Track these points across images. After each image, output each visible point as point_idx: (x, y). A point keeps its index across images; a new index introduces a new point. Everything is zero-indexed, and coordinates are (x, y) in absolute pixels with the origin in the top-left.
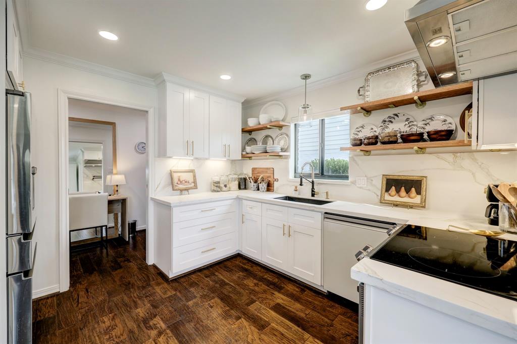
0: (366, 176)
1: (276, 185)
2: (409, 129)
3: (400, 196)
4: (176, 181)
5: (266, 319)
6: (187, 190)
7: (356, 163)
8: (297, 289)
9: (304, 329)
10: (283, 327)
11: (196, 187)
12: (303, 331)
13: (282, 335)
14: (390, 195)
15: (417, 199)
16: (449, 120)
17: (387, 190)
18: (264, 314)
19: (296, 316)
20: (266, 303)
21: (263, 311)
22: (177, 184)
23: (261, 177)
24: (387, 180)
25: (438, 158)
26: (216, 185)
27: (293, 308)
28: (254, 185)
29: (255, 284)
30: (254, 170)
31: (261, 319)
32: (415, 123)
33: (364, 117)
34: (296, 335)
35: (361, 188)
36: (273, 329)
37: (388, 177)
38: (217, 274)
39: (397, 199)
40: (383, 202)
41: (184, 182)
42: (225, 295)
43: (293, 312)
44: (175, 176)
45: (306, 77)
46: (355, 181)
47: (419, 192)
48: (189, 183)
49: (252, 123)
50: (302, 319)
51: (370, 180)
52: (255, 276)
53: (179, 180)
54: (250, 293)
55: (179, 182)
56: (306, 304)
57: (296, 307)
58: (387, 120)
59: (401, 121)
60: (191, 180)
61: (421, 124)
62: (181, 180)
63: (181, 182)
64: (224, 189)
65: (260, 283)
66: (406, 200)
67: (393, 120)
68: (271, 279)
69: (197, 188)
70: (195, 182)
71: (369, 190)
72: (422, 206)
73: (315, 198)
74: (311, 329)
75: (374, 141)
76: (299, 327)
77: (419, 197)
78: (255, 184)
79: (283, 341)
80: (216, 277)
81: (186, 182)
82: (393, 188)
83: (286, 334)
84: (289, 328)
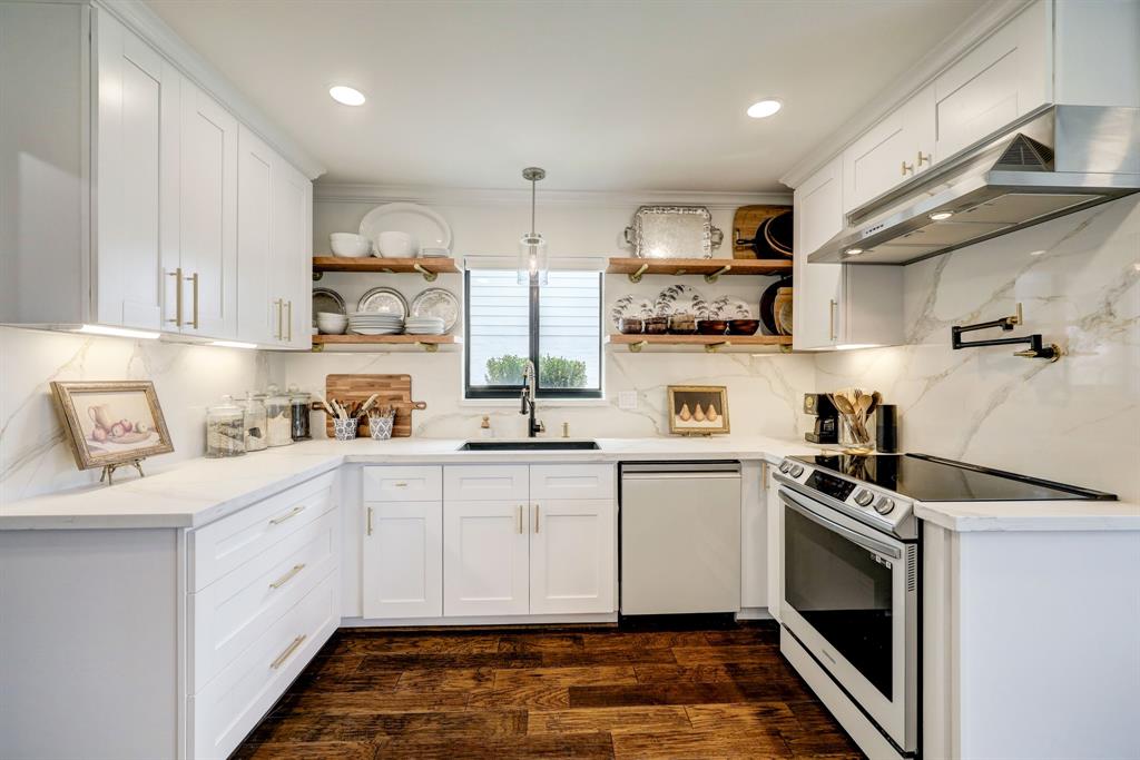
0: (635, 389)
1: (417, 418)
2: (698, 313)
3: (695, 419)
4: (86, 426)
5: (591, 731)
6: (135, 459)
7: (619, 366)
8: (565, 643)
9: (664, 703)
10: (634, 723)
11: (166, 445)
12: (667, 707)
13: (650, 736)
14: (682, 418)
15: (718, 422)
16: (745, 306)
17: (678, 411)
18: (572, 724)
19: (624, 690)
20: (549, 701)
21: (567, 721)
22: (95, 439)
23: (370, 400)
24: (675, 393)
25: (734, 359)
26: (231, 431)
27: (604, 680)
28: (349, 425)
29: (474, 678)
30: (332, 380)
31: (582, 737)
32: (706, 305)
33: (629, 282)
34: (665, 721)
35: (627, 410)
36: (626, 739)
37: (677, 389)
38: (335, 711)
39: (692, 424)
40: (674, 433)
41: (118, 430)
42: (437, 746)
43: (615, 687)
44: (82, 407)
45: (534, 174)
46: (617, 398)
47: (719, 412)
48: (138, 431)
49: (347, 246)
50: (638, 688)
51: (642, 395)
52: (452, 663)
53: (99, 423)
54: (493, 703)
55: (101, 433)
56: (611, 658)
57: (604, 676)
58: (668, 294)
59: (686, 299)
60: (146, 421)
61: (713, 307)
62: (109, 422)
63: (108, 431)
64: (253, 442)
65: (483, 670)
66: (705, 424)
67: (675, 296)
68: (495, 651)
69: (173, 450)
70: (160, 427)
71: (640, 413)
72: (726, 430)
73: (539, 438)
74: (671, 695)
75: (662, 328)
76: (652, 704)
77: (720, 417)
78: (352, 421)
79: (666, 746)
80: (348, 722)
81: (128, 430)
82: (685, 406)
83: (653, 731)
84: (644, 718)
